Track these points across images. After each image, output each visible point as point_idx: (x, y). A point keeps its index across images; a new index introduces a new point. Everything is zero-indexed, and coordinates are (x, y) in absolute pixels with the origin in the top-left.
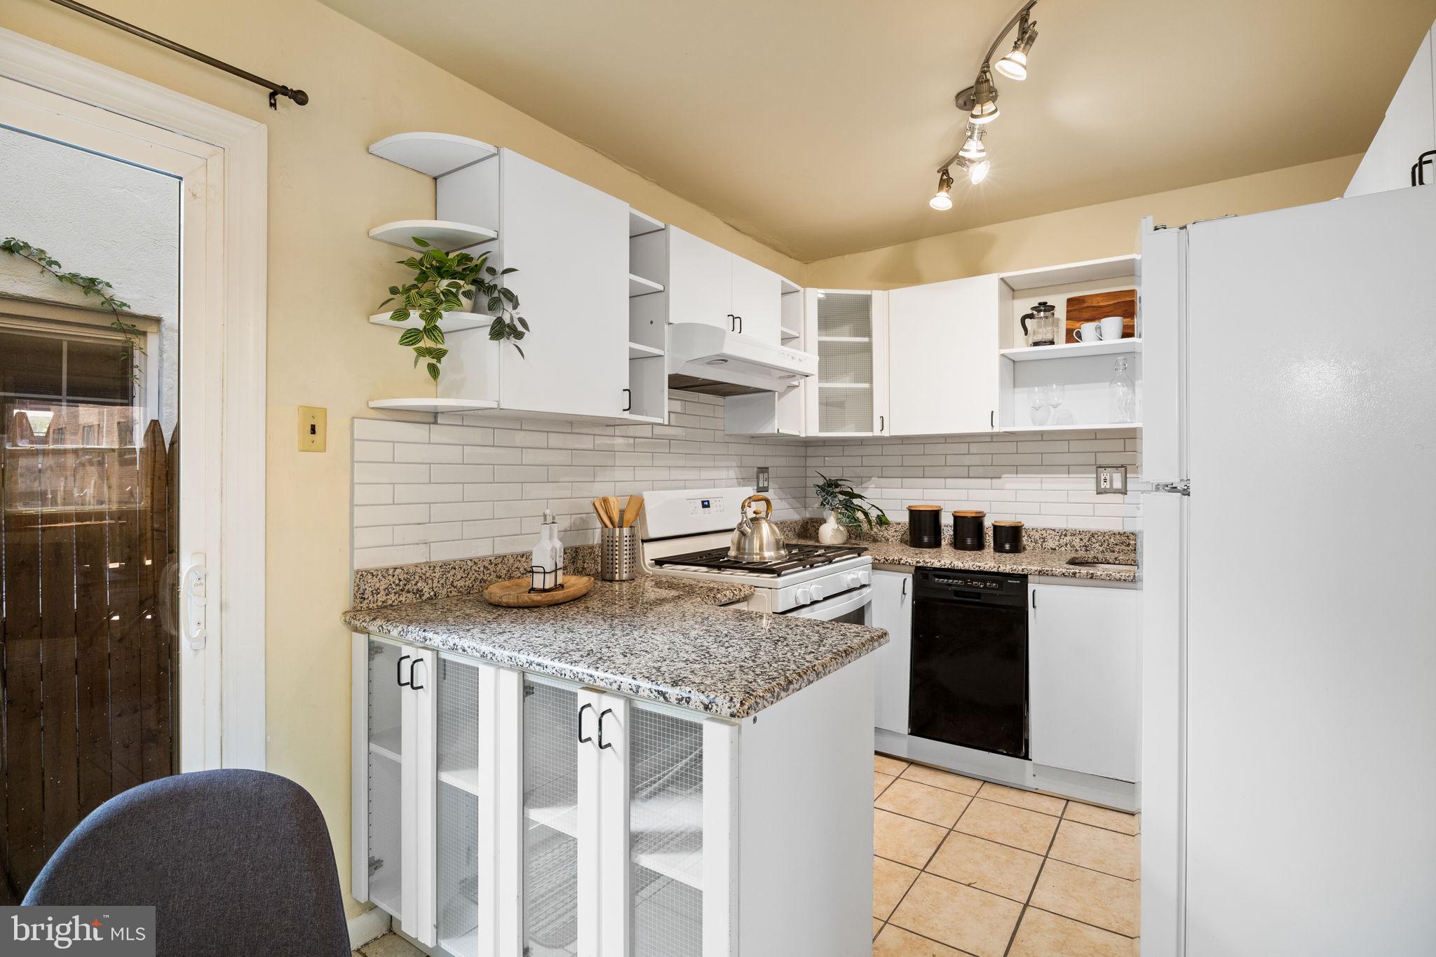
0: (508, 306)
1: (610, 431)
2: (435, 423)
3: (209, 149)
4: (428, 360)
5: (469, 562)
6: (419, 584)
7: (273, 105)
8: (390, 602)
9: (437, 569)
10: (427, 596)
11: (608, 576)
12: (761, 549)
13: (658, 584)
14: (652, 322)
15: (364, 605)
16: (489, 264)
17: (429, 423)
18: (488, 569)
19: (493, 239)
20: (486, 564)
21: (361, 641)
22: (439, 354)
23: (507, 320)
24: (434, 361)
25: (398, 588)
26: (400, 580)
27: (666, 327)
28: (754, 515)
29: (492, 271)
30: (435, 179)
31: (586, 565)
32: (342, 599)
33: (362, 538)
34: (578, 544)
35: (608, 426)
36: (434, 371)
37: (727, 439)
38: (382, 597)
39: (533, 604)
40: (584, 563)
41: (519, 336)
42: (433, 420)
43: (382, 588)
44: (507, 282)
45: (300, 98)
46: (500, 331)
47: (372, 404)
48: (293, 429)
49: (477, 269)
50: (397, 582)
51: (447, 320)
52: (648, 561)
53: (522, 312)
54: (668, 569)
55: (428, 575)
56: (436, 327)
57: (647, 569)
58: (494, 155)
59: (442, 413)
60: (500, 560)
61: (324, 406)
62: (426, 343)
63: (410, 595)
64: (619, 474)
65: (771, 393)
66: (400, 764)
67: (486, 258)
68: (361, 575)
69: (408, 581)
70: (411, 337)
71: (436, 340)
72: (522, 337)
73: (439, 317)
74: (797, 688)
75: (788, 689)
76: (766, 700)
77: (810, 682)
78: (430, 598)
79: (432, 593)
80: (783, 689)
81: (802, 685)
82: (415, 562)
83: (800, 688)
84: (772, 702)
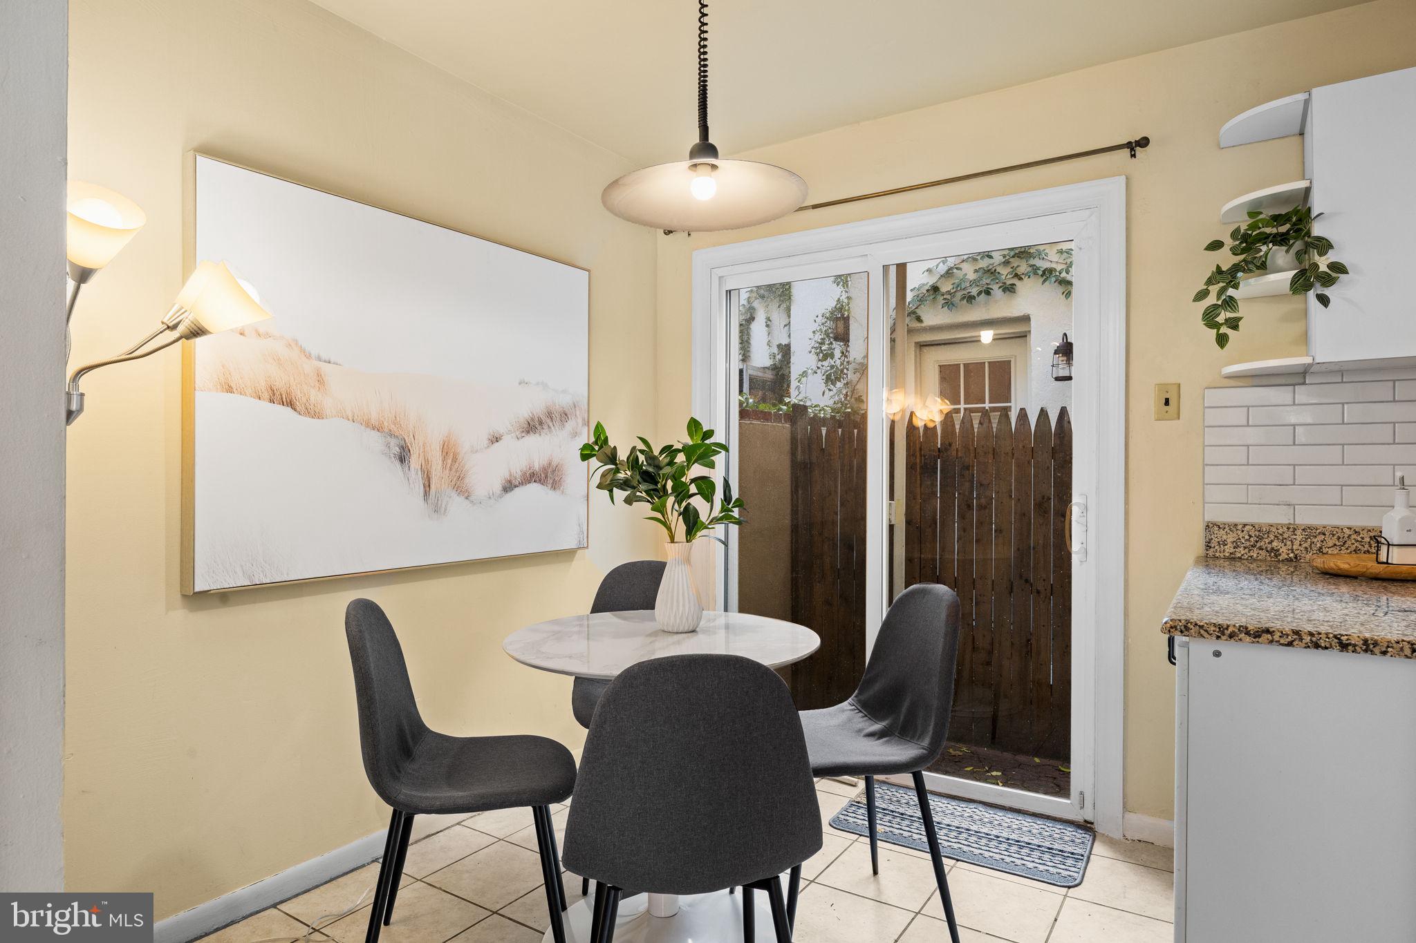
0: (1316, 253)
2: (1304, 383)
3: (1088, 211)
6: (1275, 544)
7: (1133, 156)
8: (1240, 555)
9: (1298, 532)
10: (1283, 558)
15: (1211, 552)
17: (1295, 384)
19: (1309, 188)
22: (1235, 323)
23: (1312, 267)
25: (1248, 543)
26: (1250, 536)
30: (1301, 136)
32: (1194, 545)
33: (1212, 495)
36: (1222, 340)
38: (1229, 549)
42: (1300, 381)
43: (1229, 540)
45: (1144, 142)
46: (1302, 283)
47: (1223, 374)
50: (1247, 537)
51: (1247, 288)
53: (1332, 257)
55: (1286, 536)
56: (1231, 298)
58: (1308, 99)
59: (1311, 372)
61: (1177, 381)
62: (1224, 315)
63: (1263, 553)
68: (1210, 527)
69: (1260, 538)
70: (1208, 315)
71: (1232, 310)
72: (1330, 285)
73: (1236, 287)
74: (1282, 641)
75: (1259, 636)
76: (1206, 631)
77: (1317, 646)
78: (1290, 560)
79: (1292, 555)
80: (1248, 633)
81: (1295, 643)
82: (1271, 521)
83: (1290, 644)
84: (1218, 637)
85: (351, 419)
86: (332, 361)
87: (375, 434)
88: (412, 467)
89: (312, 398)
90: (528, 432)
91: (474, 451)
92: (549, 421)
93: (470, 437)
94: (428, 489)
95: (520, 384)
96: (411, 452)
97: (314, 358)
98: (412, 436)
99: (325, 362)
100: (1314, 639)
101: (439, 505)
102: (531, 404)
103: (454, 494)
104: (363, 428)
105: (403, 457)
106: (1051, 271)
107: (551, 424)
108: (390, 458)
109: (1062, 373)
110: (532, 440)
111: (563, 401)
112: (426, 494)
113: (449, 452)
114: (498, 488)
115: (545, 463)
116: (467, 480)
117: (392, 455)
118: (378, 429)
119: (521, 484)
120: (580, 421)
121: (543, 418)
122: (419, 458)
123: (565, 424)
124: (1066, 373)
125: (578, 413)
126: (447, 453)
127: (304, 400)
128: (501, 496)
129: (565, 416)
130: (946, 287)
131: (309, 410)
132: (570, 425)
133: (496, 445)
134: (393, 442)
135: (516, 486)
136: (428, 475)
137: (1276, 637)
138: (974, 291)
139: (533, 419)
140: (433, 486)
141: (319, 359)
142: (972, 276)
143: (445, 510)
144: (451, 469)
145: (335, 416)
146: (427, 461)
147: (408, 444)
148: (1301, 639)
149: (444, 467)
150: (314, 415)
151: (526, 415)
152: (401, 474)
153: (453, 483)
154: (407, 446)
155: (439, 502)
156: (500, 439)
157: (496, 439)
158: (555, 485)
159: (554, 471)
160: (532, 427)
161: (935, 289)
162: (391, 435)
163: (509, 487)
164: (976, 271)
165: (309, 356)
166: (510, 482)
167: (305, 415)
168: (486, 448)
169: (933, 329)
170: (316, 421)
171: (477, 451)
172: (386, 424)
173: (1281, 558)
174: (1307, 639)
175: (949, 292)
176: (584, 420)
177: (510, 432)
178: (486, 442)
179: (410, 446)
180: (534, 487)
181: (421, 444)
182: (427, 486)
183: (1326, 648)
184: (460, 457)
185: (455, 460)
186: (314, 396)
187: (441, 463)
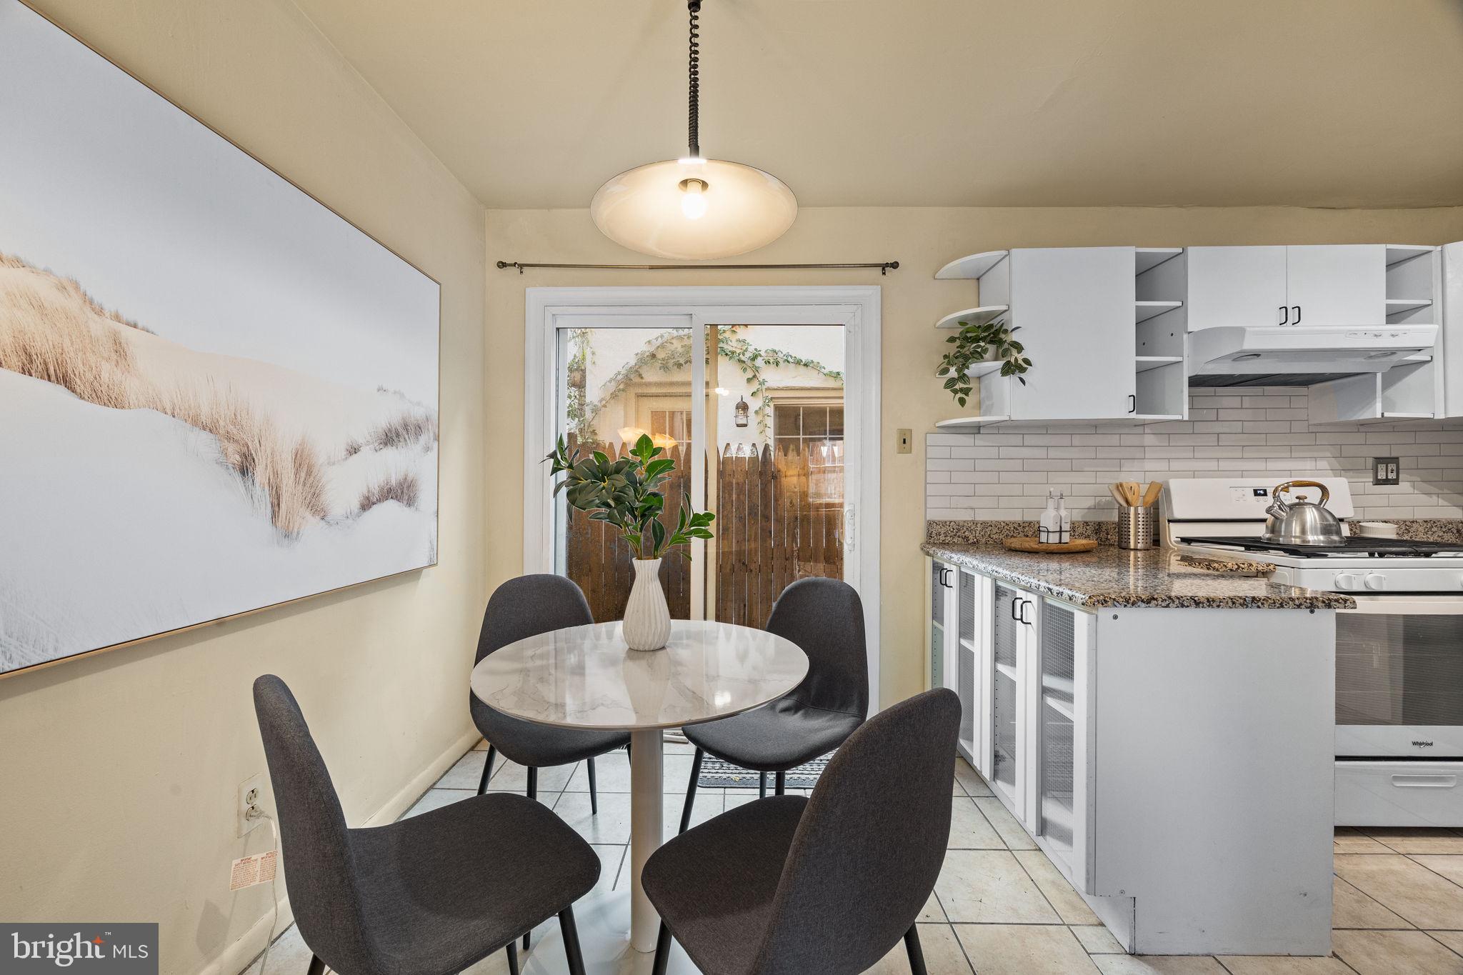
0: (1014, 352)
1: (1140, 430)
2: (979, 433)
3: (856, 307)
4: (960, 395)
5: (1002, 524)
6: (966, 533)
7: (884, 274)
8: (947, 541)
9: (979, 525)
10: (971, 541)
11: (1124, 545)
12: (1303, 531)
13: (1187, 559)
14: (1172, 335)
15: (932, 541)
16: (1004, 327)
17: (974, 434)
18: (1017, 530)
19: (1006, 311)
20: (1016, 526)
21: (929, 560)
22: (966, 391)
23: (1013, 360)
24: (964, 396)
25: (952, 534)
26: (953, 529)
27: (1185, 336)
28: (1297, 501)
29: (1006, 331)
30: (978, 279)
31: (1109, 537)
32: (920, 536)
33: (930, 503)
34: (1103, 519)
35: (1135, 426)
36: (962, 402)
37: (1312, 429)
38: (942, 538)
39: (1032, 550)
40: (1108, 534)
41: (1023, 370)
42: (977, 432)
43: (942, 532)
44: (1015, 337)
45: (895, 265)
46: (1008, 369)
47: (937, 425)
48: (893, 442)
49: (997, 332)
50: (952, 530)
51: (974, 369)
52: (1173, 539)
53: (1024, 355)
54: (1195, 547)
55: (972, 528)
56: (964, 375)
57: (1171, 543)
58: (1007, 255)
59: (984, 426)
60: (1027, 525)
61: (910, 428)
62: (959, 385)
63: (960, 539)
64: (1149, 465)
65: (1370, 375)
66: (943, 632)
67: (1003, 324)
68: (930, 524)
69: (959, 530)
70: (950, 384)
71: (965, 383)
72: (1025, 372)
73: (968, 368)
74: (1163, 605)
75: (1150, 603)
76: (1118, 602)
77: (1183, 606)
78: (974, 543)
79: (975, 540)
80: (1143, 601)
81: (1170, 605)
82: (965, 519)
83: (1167, 606)
84: (1125, 606)
85: (169, 413)
86: (140, 325)
87: (205, 435)
88: (257, 480)
89: (105, 376)
90: (386, 444)
91: (331, 463)
92: (405, 433)
93: (326, 447)
94: (277, 509)
95: (378, 390)
96: (256, 461)
97: (108, 315)
98: (257, 441)
99: (128, 324)
100: (1181, 602)
101: (291, 529)
102: (387, 414)
103: (308, 515)
104: (188, 426)
105: (245, 468)
106: (733, 353)
107: (406, 437)
108: (228, 468)
109: (741, 422)
110: (389, 452)
111: (417, 413)
112: (274, 516)
113: (303, 463)
114: (355, 504)
115: (401, 477)
116: (323, 498)
117: (230, 465)
118: (211, 429)
119: (379, 501)
120: (432, 435)
121: (400, 430)
122: (266, 469)
123: (419, 437)
124: (744, 422)
125: (430, 427)
126: (300, 465)
127: (90, 376)
128: (359, 515)
129: (419, 429)
130: (661, 355)
131: (99, 393)
132: (423, 439)
133: (355, 456)
134: (231, 448)
135: (374, 503)
136: (277, 492)
137: (1160, 602)
138: (682, 361)
139: (390, 430)
140: (283, 506)
141: (117, 318)
142: (680, 350)
143: (298, 533)
144: (304, 485)
145: (144, 406)
146: (276, 474)
147: (253, 452)
148: (1174, 602)
149: (297, 482)
150: (106, 402)
151: (385, 427)
152: (242, 490)
153: (307, 502)
154: (251, 455)
155: (291, 524)
156: (359, 450)
157: (354, 450)
158: (410, 502)
159: (409, 487)
160: (390, 438)
161: (653, 356)
162: (229, 437)
163: (367, 504)
164: (682, 347)
165: (100, 312)
166: (368, 498)
167: (92, 400)
168: (344, 460)
169: (649, 384)
170: (111, 411)
171: (334, 464)
172: (222, 423)
173: (969, 542)
174: (1177, 601)
175: (663, 359)
176: (434, 433)
177: (368, 443)
178: (344, 453)
179: (254, 455)
180: (391, 505)
181: (269, 452)
182: (276, 506)
183: (1188, 606)
184: (315, 470)
185: (309, 473)
186: (108, 372)
187: (292, 476)
